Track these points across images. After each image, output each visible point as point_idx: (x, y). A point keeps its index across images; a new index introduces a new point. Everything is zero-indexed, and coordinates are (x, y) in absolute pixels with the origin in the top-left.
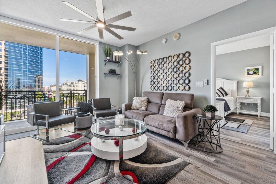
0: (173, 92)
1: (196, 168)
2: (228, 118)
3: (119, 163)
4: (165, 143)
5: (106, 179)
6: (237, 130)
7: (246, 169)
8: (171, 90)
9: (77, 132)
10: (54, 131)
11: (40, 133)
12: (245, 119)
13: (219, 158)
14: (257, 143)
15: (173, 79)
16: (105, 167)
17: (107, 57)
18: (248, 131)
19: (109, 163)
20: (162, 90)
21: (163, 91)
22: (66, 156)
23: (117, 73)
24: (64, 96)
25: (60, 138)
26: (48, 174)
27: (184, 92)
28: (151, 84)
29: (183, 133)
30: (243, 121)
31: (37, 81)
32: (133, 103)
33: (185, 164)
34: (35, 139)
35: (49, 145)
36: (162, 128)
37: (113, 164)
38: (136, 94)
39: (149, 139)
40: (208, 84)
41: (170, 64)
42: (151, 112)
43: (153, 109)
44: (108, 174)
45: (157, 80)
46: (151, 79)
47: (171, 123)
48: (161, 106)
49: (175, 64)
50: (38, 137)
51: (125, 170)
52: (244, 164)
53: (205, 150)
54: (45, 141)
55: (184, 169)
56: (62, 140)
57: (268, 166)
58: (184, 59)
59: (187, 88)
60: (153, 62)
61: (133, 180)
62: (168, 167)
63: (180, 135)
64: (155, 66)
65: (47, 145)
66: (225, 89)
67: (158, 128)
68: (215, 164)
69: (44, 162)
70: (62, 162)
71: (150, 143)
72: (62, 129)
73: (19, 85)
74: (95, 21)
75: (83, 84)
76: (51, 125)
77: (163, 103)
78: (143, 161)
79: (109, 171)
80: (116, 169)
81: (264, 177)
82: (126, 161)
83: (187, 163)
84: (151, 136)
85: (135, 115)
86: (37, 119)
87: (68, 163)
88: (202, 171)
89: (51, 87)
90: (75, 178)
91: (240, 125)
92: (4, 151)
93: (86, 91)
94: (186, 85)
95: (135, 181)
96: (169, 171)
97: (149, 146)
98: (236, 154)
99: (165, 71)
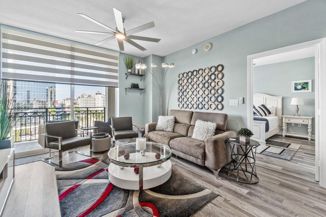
0: (204, 111)
1: (226, 200)
2: (270, 141)
3: (139, 193)
4: (193, 170)
5: (124, 211)
6: (279, 156)
7: (283, 204)
8: (202, 108)
9: (93, 156)
10: (68, 154)
11: (52, 156)
12: (290, 143)
13: (254, 189)
14: (301, 172)
15: (204, 96)
16: (122, 198)
17: (129, 70)
18: (292, 158)
19: (128, 193)
20: (191, 108)
21: (193, 110)
22: (80, 184)
23: (139, 88)
24: (80, 113)
25: (75, 162)
26: (61, 203)
27: (216, 111)
28: (179, 101)
29: (213, 160)
30: (287, 145)
31: (49, 94)
32: (158, 123)
33: (213, 195)
34: (47, 164)
35: (62, 171)
36: (189, 154)
37: (132, 195)
38: (161, 112)
39: (175, 166)
40: (243, 103)
41: (201, 79)
42: (178, 134)
43: (181, 130)
44: (125, 205)
45: (186, 96)
46: (179, 95)
47: (200, 148)
48: (189, 127)
49: (207, 78)
50: (50, 161)
51: (145, 202)
52: (281, 197)
53: (237, 180)
54: (57, 165)
55: (212, 202)
56: (76, 165)
57: (309, 200)
58: (216, 73)
59: (220, 107)
60: (181, 76)
61: (153, 213)
62: (193, 199)
63: (210, 162)
64: (184, 80)
65: (60, 170)
66: (268, 107)
67: (185, 153)
68: (248, 196)
69: (57, 190)
70: (75, 190)
71: (175, 171)
72: (76, 152)
73: (28, 98)
74: (114, 32)
75: (102, 97)
76: (65, 148)
77: (192, 123)
78: (166, 191)
79: (127, 202)
80: (135, 200)
81: (302, 213)
82: (146, 191)
83: (215, 194)
84: (177, 162)
85: (159, 138)
86: (49, 142)
87: (83, 192)
88: (232, 205)
89: (66, 101)
90: (90, 208)
91: (284, 150)
92: (14, 177)
93: (105, 108)
94: (219, 103)
95: (155, 214)
96: (195, 204)
97: (173, 174)
98: (273, 185)
99: (195, 86)
